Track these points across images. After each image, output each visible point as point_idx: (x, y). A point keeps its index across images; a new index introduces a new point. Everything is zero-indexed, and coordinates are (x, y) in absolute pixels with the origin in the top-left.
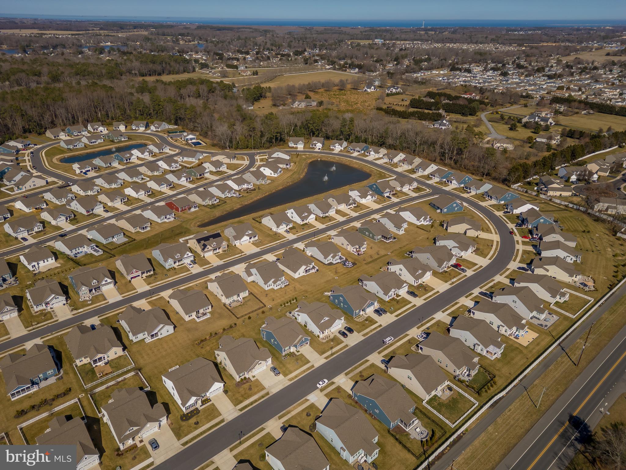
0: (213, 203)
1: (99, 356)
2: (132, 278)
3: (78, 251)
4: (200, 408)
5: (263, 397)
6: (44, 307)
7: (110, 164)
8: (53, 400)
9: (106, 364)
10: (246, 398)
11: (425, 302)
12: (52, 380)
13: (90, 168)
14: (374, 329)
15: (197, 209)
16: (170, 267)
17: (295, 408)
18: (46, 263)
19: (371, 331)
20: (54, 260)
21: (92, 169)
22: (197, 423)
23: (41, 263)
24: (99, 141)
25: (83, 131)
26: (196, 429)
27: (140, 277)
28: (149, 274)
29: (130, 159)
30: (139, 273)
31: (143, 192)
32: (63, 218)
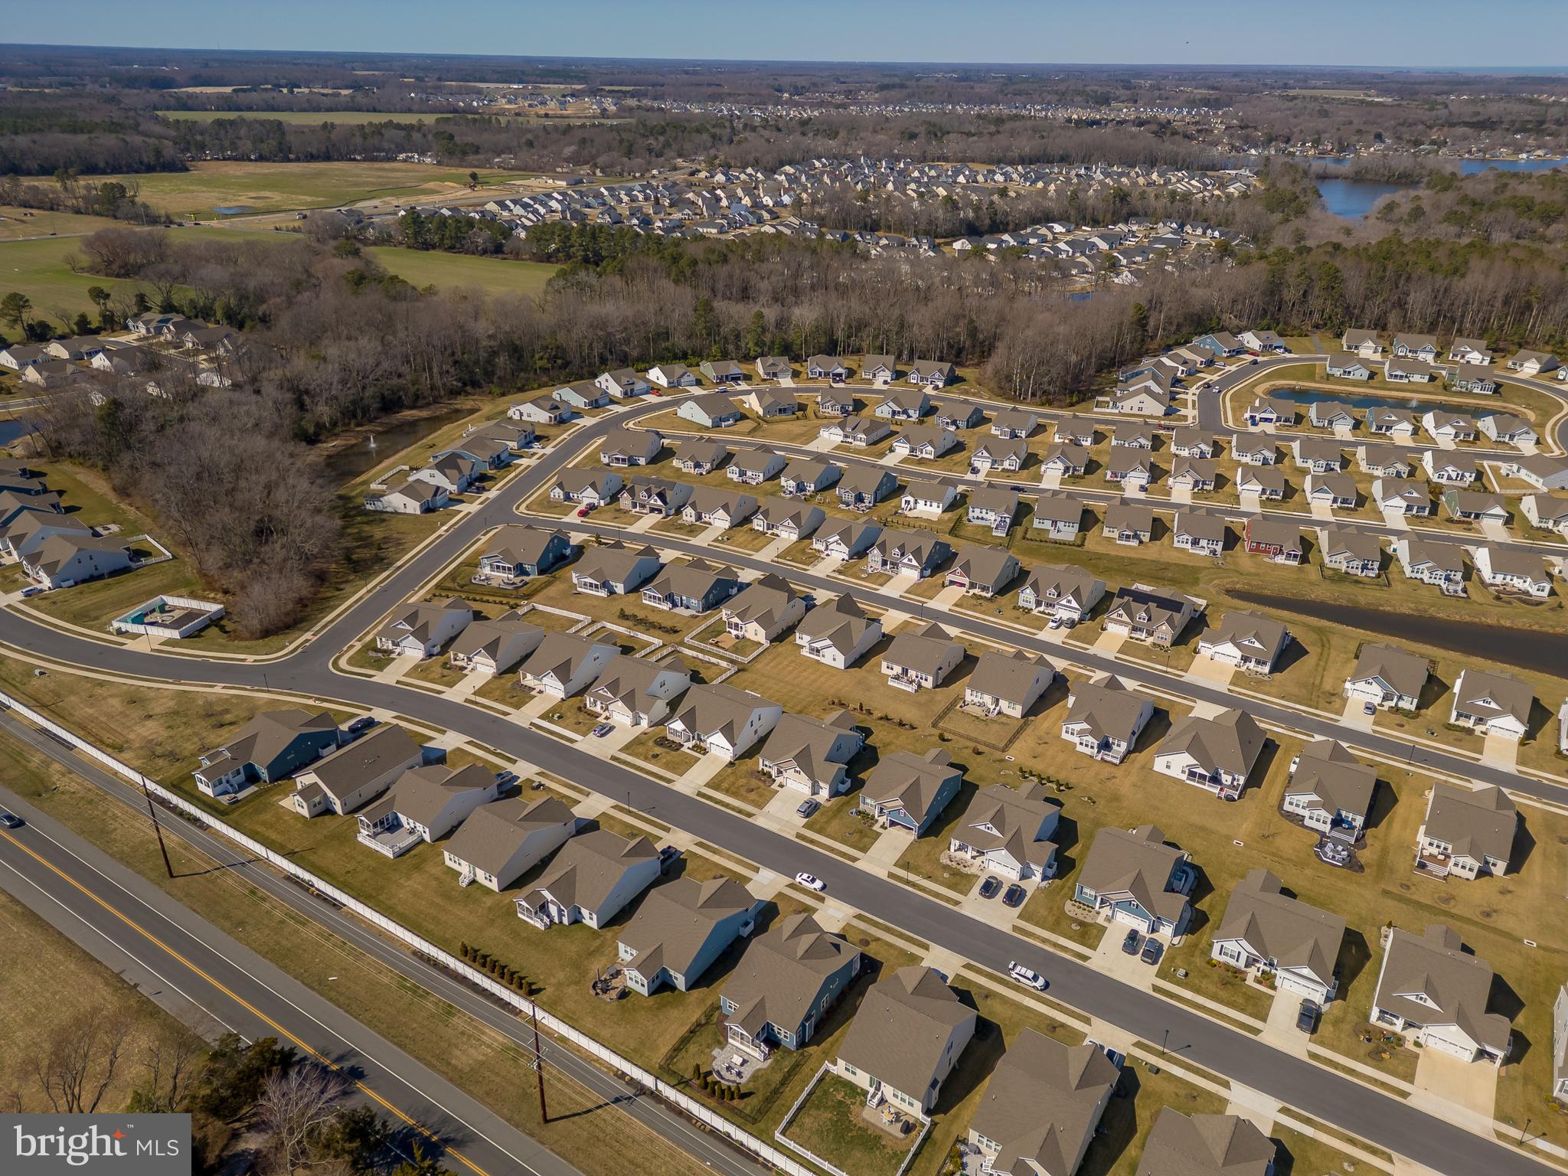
0: (1350, 570)
1: (736, 620)
2: (952, 583)
3: (984, 515)
4: (684, 749)
5: (740, 811)
6: (822, 548)
7: (1331, 423)
8: (654, 627)
9: (737, 637)
10: (727, 792)
11: (1306, 1059)
12: (687, 613)
13: (1274, 416)
14: (1056, 945)
15: (1295, 563)
16: (1026, 605)
17: (729, 858)
18: (928, 508)
19: (1044, 941)
20: (940, 511)
21: (1278, 419)
22: (655, 756)
23: (921, 502)
24: (1416, 378)
25: (1424, 350)
26: (646, 759)
27: (964, 589)
28: (984, 594)
29: (1389, 428)
30: (966, 581)
31: (1260, 488)
32: (1060, 466)
